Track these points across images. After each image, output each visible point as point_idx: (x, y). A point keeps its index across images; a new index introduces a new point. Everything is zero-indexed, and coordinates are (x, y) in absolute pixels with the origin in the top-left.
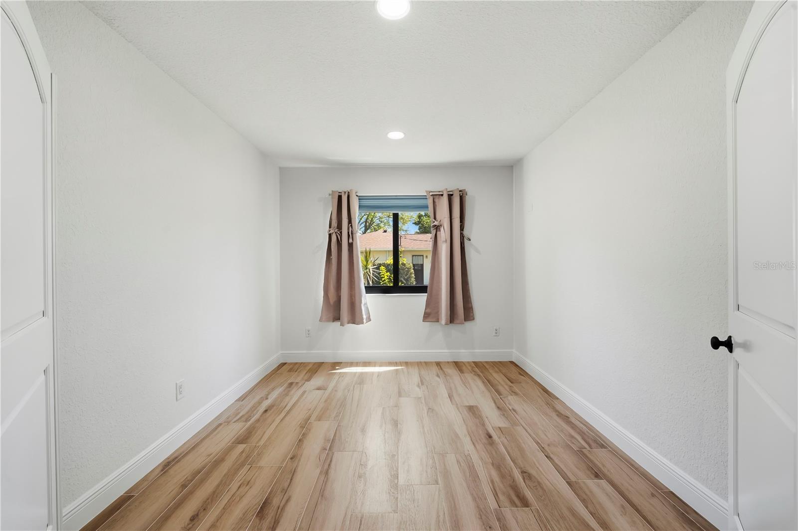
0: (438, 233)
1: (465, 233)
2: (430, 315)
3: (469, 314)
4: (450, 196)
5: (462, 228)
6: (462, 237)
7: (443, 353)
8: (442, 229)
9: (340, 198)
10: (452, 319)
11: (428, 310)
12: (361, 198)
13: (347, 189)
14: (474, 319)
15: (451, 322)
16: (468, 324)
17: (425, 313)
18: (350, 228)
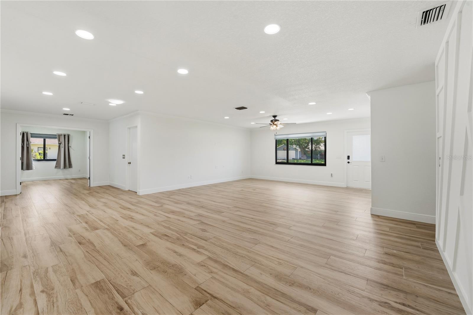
0: (60, 145)
1: (69, 145)
2: (58, 166)
3: (70, 166)
4: (65, 136)
5: (68, 144)
6: (68, 146)
7: (62, 177)
8: (62, 144)
9: (23, 134)
10: (65, 167)
11: (57, 166)
12: (31, 134)
13: (26, 131)
14: (72, 167)
15: (64, 168)
16: (70, 169)
17: (56, 166)
18: (28, 143)
